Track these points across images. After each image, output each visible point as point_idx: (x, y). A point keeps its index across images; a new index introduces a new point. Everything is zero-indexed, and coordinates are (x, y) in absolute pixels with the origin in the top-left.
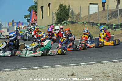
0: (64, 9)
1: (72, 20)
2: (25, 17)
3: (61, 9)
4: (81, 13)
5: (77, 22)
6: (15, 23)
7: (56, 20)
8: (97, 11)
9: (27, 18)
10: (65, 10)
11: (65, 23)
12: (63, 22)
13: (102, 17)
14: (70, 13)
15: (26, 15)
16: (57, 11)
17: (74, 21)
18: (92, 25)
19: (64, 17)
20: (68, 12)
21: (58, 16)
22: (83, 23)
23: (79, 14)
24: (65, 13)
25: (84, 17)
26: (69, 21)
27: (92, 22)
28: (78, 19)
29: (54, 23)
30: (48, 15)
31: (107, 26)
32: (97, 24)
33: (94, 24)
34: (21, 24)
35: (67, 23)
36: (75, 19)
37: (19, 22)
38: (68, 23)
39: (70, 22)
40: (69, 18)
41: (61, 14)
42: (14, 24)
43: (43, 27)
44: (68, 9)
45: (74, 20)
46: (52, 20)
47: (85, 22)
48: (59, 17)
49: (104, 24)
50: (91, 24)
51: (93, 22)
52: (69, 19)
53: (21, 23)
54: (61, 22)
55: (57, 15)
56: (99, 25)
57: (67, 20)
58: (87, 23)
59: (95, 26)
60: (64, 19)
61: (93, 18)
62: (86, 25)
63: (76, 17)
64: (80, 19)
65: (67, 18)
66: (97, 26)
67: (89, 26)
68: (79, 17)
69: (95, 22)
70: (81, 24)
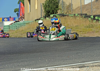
2: (15, 11)
5: (67, 14)
6: (6, 19)
7: (44, 14)
9: (17, 12)
11: (54, 16)
12: (52, 16)
13: (97, 8)
14: (60, 4)
16: (44, 3)
18: (85, 17)
19: (53, 9)
20: (58, 3)
22: (75, 15)
23: (70, 5)
24: (54, 4)
26: (58, 13)
28: (69, 11)
29: (42, 17)
30: (36, 8)
33: (87, 16)
34: (12, 19)
37: (10, 17)
38: (57, 16)
39: (59, 15)
40: (59, 10)
41: (49, 6)
47: (76, 15)
48: (47, 9)
49: (99, 16)
50: (84, 16)
51: (86, 14)
52: (59, 12)
54: (49, 16)
55: (44, 7)
56: (92, 17)
57: (57, 12)
58: (79, 15)
59: (88, 18)
60: (53, 11)
61: (87, 10)
62: (78, 18)
63: (67, 8)
64: (72, 11)
65: (57, 10)
66: (90, 19)
67: (81, 18)
68: (70, 9)
69: (88, 14)
70: (72, 16)
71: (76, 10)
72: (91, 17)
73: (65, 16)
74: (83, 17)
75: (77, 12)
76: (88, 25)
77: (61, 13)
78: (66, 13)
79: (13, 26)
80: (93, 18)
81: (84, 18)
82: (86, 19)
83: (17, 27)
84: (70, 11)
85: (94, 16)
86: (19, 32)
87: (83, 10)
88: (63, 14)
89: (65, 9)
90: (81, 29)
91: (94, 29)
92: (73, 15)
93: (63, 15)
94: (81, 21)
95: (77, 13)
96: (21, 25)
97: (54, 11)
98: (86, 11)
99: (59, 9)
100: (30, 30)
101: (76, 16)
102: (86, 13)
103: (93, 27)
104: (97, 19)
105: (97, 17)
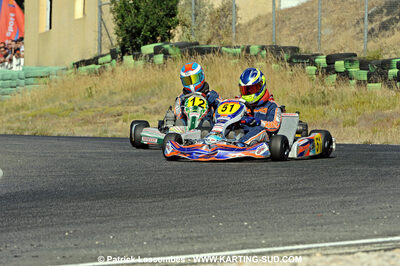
1: (193, 39)
5: (214, 44)
11: (157, 51)
12: (148, 49)
13: (340, 25)
17: (203, 44)
18: (290, 61)
19: (155, 24)
21: (123, 17)
22: (248, 50)
23: (228, 10)
25: (250, 24)
26: (176, 40)
27: (284, 48)
28: (221, 32)
29: (105, 51)
30: (78, 13)
31: (363, 65)
32: (310, 59)
33: (298, 57)
35: (166, 54)
36: (206, 34)
38: (171, 51)
39: (181, 46)
40: (179, 28)
41: (137, 8)
43: (53, 69)
45: (203, 36)
46: (96, 36)
47: (255, 49)
48: (129, 20)
49: (349, 58)
50: (286, 56)
51: (295, 49)
52: (178, 35)
54: (138, 48)
55: (118, 11)
56: (322, 61)
57: (170, 36)
58: (264, 52)
59: (303, 67)
60: (153, 30)
61: (295, 29)
62: (262, 64)
63: (213, 22)
64: (234, 34)
65: (169, 28)
66: (311, 69)
67: (273, 65)
68: (228, 24)
69: (303, 49)
70: (235, 55)
72: (317, 60)
73: (209, 51)
74: (282, 59)
75: (254, 38)
76: (305, 93)
77: (185, 40)
78: (209, 42)
80: (326, 65)
81: (287, 64)
82: (298, 68)
85: (328, 58)
86: (7, 112)
87: (280, 31)
88: (197, 44)
89: (205, 23)
91: (331, 112)
92: (239, 50)
93: (193, 50)
94: (277, 77)
95: (255, 44)
96: (12, 83)
97: (159, 30)
98: (292, 35)
99: (177, 23)
100: (57, 103)
101: (252, 53)
102: (295, 45)
103: (327, 103)
104: (342, 69)
105: (343, 62)
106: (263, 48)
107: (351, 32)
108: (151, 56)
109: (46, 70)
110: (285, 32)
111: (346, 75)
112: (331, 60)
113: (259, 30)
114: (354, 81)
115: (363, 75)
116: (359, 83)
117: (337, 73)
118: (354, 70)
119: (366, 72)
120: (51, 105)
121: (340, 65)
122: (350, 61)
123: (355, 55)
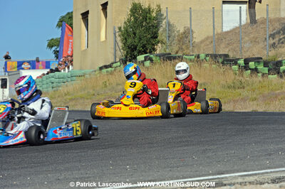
0: (145, 18)
1: (168, 51)
2: (50, 46)
3: (136, 19)
4: (193, 28)
5: (180, 54)
6: (26, 64)
7: (121, 53)
8: (237, 25)
9: (54, 48)
10: (148, 21)
11: (146, 59)
12: (141, 58)
13: (255, 41)
14: (161, 30)
15: (52, 39)
16: (122, 25)
17: (173, 54)
18: (223, 63)
19: (145, 42)
20: (157, 27)
21: (126, 39)
22: (198, 57)
23: (188, 33)
24: (148, 29)
25: (202, 42)
26: (158, 52)
27: (220, 56)
28: (184, 47)
29: (118, 60)
30: (103, 38)
31: (266, 64)
32: (235, 62)
33: (227, 61)
34: (43, 65)
35: (151, 60)
36: (175, 48)
37: (38, 61)
38: (154, 59)
39: (160, 56)
40: (159, 45)
41: (135, 34)
42: (23, 66)
43: (88, 71)
44: (156, 18)
45: (173, 50)
46: (113, 51)
47: (202, 56)
48: (129, 41)
49: (258, 60)
50: (221, 60)
51: (226, 56)
52: (159, 49)
53: (42, 62)
54: (135, 58)
55: (123, 35)
56: (241, 62)
57: (154, 50)
58: (208, 58)
59: (231, 66)
60: (144, 46)
61: (228, 44)
62: (206, 65)
63: (179, 41)
64: (191, 48)
65: (154, 45)
66: (235, 67)
67: (213, 66)
68: (187, 42)
69: (231, 55)
70: (191, 60)
71: (202, 45)
72: (239, 62)
73: (175, 58)
74: (218, 62)
75: (204, 50)
76: (230, 82)
77: (163, 52)
78: (177, 53)
79: (45, 82)
80: (244, 65)
81: (221, 65)
82: (227, 67)
83: (55, 85)
84: (188, 48)
85: (245, 60)
86: (59, 97)
87: (219, 45)
88: (170, 54)
89: (174, 42)
90: (214, 93)
91: (245, 93)
92: (193, 57)
93: (168, 58)
94: (215, 72)
95: (203, 53)
96: (64, 80)
97: (147, 46)
98: (227, 47)
99: (158, 42)
100: (86, 92)
101: (201, 59)
102: (226, 53)
103: (244, 88)
104: (253, 67)
105: (253, 63)
106: (207, 55)
107: (261, 45)
108: (143, 62)
109: (83, 71)
110: (222, 46)
111: (255, 70)
112: (247, 61)
113: (208, 45)
114: (260, 75)
115: (266, 70)
116: (263, 74)
117: (250, 69)
118: (261, 67)
119: (267, 68)
120: (83, 93)
121: (252, 65)
122: (259, 62)
123: (261, 58)
